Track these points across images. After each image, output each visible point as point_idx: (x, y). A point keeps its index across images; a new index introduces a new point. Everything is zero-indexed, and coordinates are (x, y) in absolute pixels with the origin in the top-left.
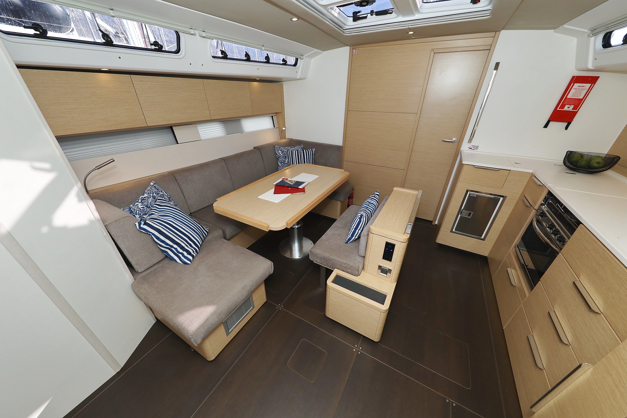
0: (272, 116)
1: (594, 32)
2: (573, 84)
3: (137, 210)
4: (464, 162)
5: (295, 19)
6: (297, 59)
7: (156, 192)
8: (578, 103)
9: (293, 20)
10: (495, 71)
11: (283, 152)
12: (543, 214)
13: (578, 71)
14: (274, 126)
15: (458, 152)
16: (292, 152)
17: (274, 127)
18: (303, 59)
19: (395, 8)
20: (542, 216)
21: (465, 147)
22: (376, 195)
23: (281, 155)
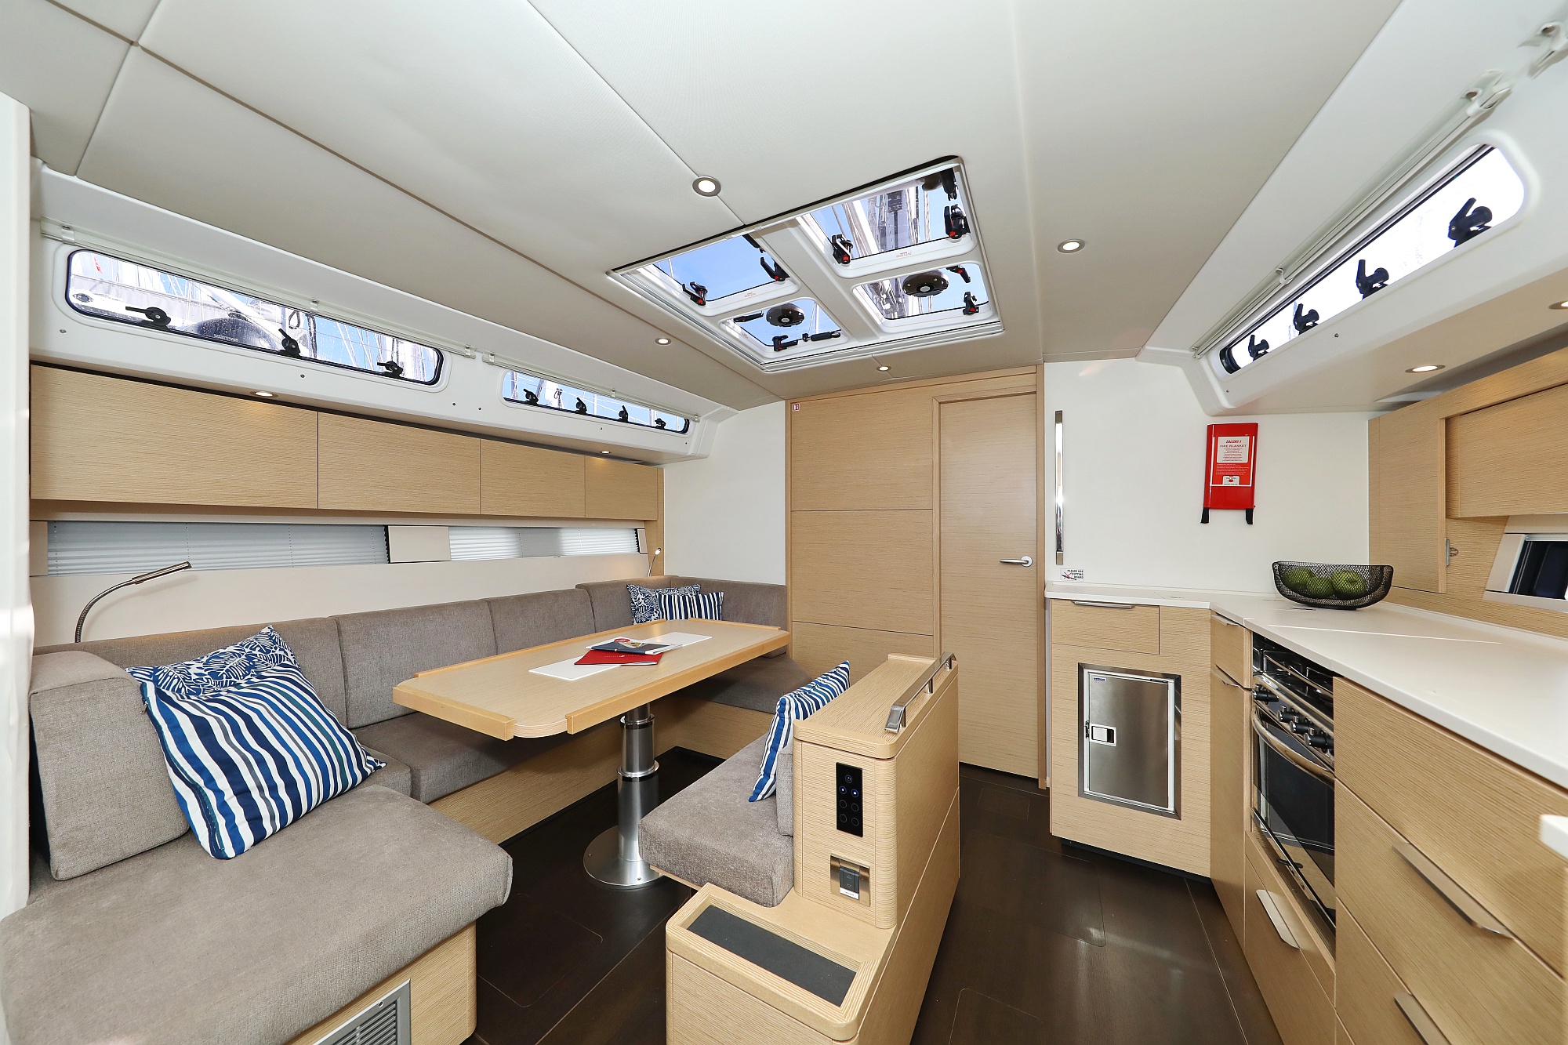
0: (636, 530)
1: (1199, 350)
2: (1214, 438)
3: (174, 678)
4: (1048, 595)
5: (663, 341)
6: (688, 421)
7: (264, 647)
8: (1247, 471)
9: (660, 341)
10: (1059, 426)
11: (647, 596)
12: (1264, 695)
13: (1213, 418)
14: (639, 549)
15: (1042, 586)
16: (670, 597)
17: (639, 551)
18: (698, 421)
19: (842, 328)
20: (1266, 700)
21: (1053, 574)
22: (840, 669)
23: (643, 603)
